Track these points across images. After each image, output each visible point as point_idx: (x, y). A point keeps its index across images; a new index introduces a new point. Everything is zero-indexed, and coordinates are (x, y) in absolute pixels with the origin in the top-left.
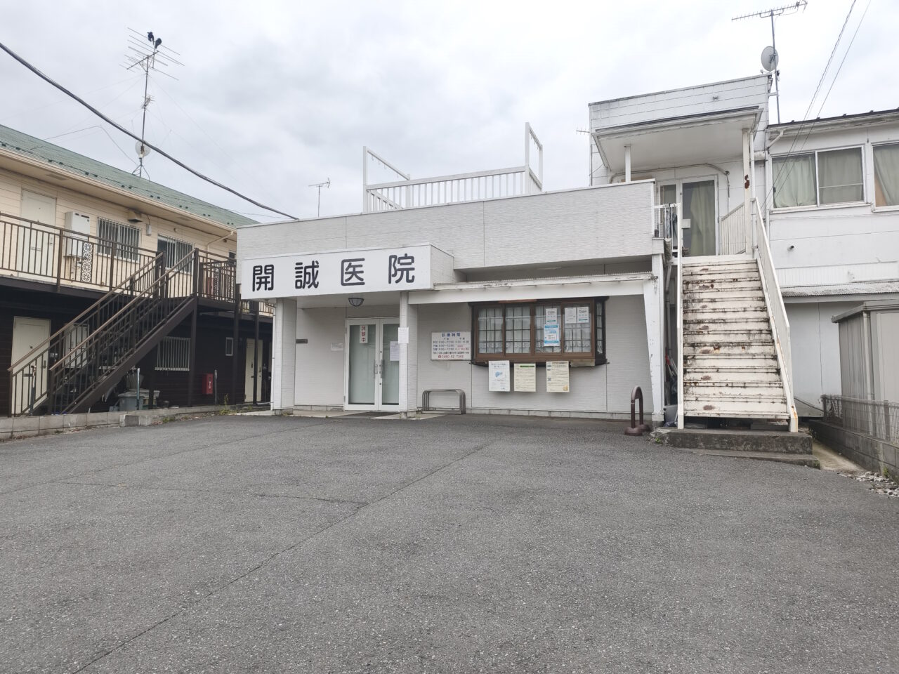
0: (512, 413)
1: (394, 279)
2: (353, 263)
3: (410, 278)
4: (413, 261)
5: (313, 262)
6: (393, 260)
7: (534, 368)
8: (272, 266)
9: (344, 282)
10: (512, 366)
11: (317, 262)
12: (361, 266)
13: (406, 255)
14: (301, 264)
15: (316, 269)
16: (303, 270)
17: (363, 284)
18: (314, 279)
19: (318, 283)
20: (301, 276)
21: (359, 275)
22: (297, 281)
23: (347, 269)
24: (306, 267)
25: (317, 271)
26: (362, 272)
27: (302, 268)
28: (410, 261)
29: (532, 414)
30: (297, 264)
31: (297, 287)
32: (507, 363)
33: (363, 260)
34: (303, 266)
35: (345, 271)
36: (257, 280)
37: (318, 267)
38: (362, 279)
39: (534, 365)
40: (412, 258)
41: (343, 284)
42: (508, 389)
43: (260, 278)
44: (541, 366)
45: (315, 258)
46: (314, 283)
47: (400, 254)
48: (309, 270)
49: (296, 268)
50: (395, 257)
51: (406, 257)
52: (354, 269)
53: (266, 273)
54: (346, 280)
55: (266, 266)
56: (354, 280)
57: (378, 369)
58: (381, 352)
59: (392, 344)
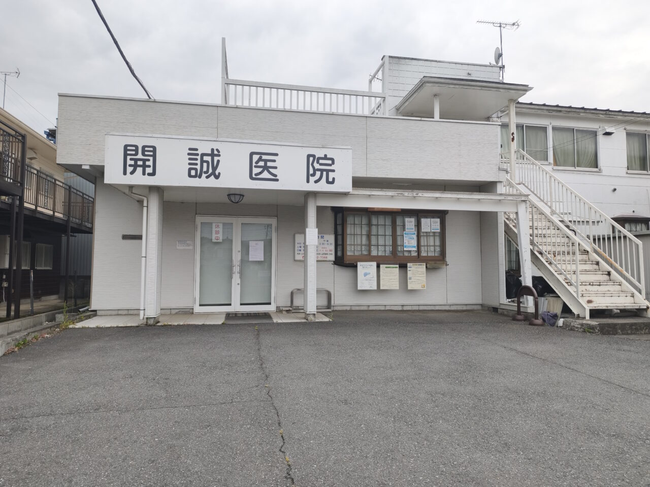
0: (371, 308)
1: (312, 179)
2: (264, 157)
3: (331, 180)
4: (333, 163)
5: (213, 150)
6: (311, 159)
7: (398, 269)
8: (154, 148)
9: (254, 176)
10: (378, 267)
11: (218, 150)
12: (274, 161)
13: (326, 155)
14: (197, 150)
15: (216, 159)
16: (199, 157)
17: (277, 180)
18: (215, 169)
19: (219, 174)
20: (196, 164)
21: (272, 170)
22: (190, 170)
23: (257, 162)
24: (203, 155)
25: (218, 161)
26: (276, 168)
27: (197, 155)
28: (330, 162)
29: (388, 308)
30: (190, 149)
31: (190, 176)
32: (374, 264)
33: (276, 155)
34: (200, 152)
35: (254, 164)
36: (129, 162)
37: (219, 155)
38: (275, 176)
39: (398, 266)
40: (333, 160)
41: (251, 178)
42: (375, 288)
43: (136, 160)
44: (403, 267)
45: (215, 146)
46: (213, 173)
47: (319, 153)
48: (208, 159)
49: (189, 154)
50: (314, 156)
51: (325, 158)
52: (266, 164)
53: (143, 154)
54: (256, 175)
55: (144, 147)
56: (266, 175)
57: (236, 269)
58: (239, 251)
59: (252, 244)
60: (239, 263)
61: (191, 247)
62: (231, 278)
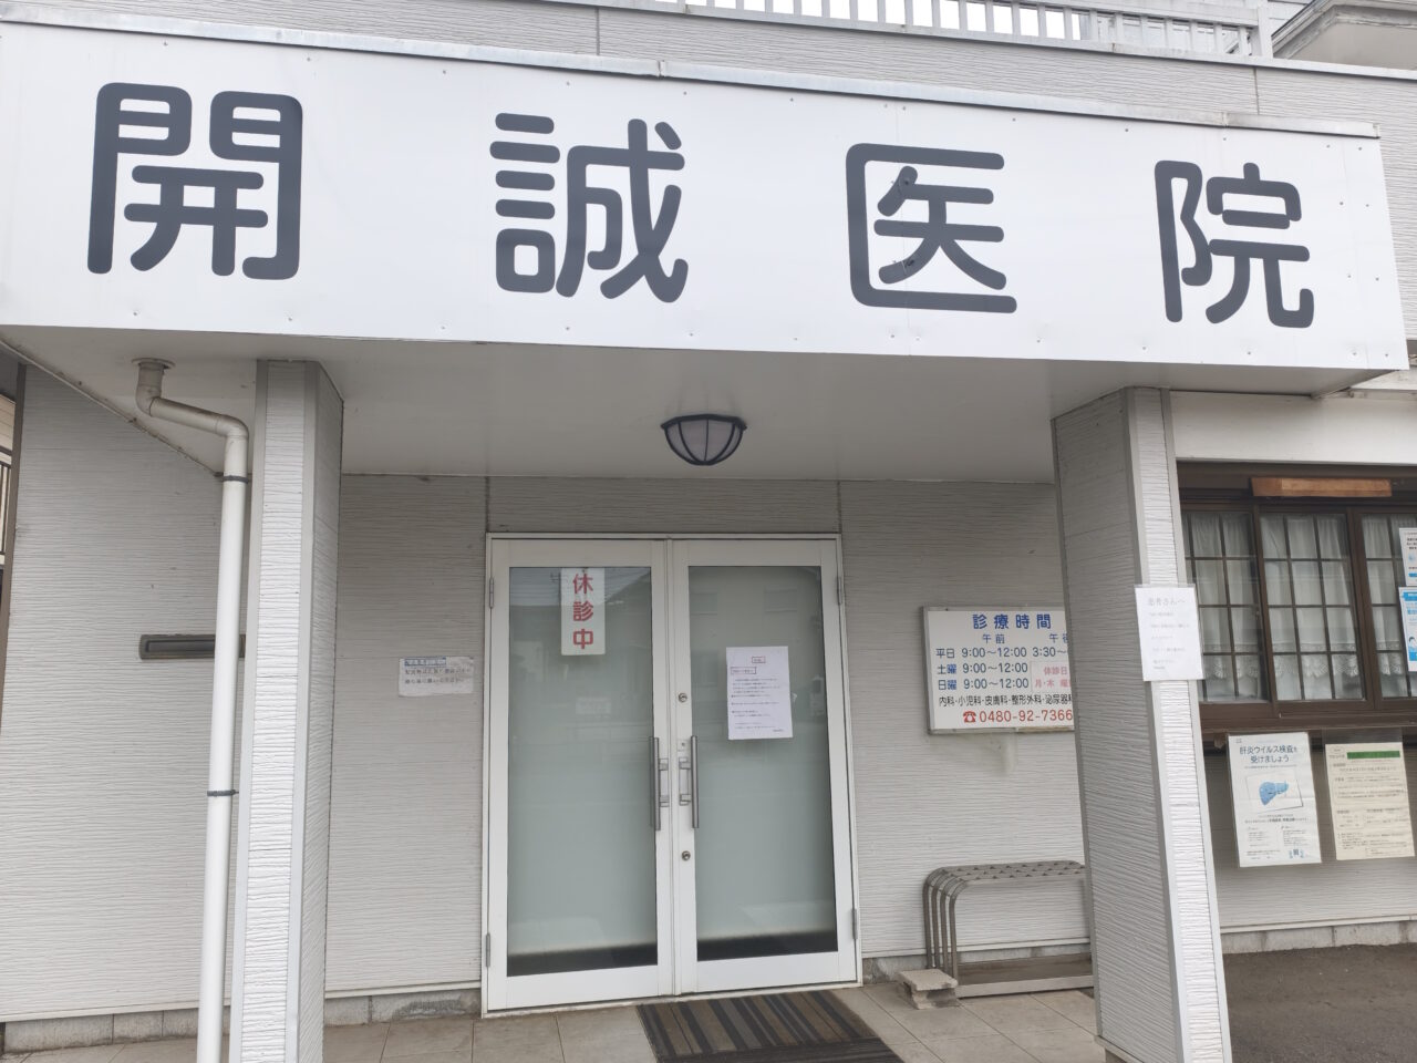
1: (1196, 299)
2: (928, 175)
3: (1291, 303)
4: (1294, 211)
5: (637, 129)
6: (1179, 187)
7: (1400, 762)
8: (291, 110)
9: (876, 282)
10: (1319, 753)
11: (665, 131)
12: (983, 196)
13: (1251, 169)
14: (545, 125)
15: (658, 180)
16: (559, 171)
17: (1007, 305)
18: (652, 240)
19: (681, 267)
20: (546, 211)
21: (969, 247)
22: (507, 242)
23: (889, 204)
24: (582, 157)
25: (672, 195)
26: (994, 234)
27: (550, 154)
28: (1276, 205)
30: (505, 121)
31: (508, 279)
32: (1301, 741)
33: (993, 161)
34: (563, 139)
35: (873, 215)
36: (130, 191)
37: (676, 163)
38: (997, 279)
39: (1398, 746)
40: (1288, 193)
41: (863, 292)
42: (1313, 855)
43: (173, 181)
45: (655, 104)
46: (646, 264)
47: (1220, 157)
48: (615, 178)
49: (500, 150)
50: (1190, 172)
51: (1252, 181)
52: (937, 212)
53: (221, 145)
54: (889, 274)
55: (224, 104)
56: (940, 274)
57: (673, 782)
58: (682, 697)
59: (737, 657)
60: (683, 754)
61: (466, 687)
62: (654, 824)
